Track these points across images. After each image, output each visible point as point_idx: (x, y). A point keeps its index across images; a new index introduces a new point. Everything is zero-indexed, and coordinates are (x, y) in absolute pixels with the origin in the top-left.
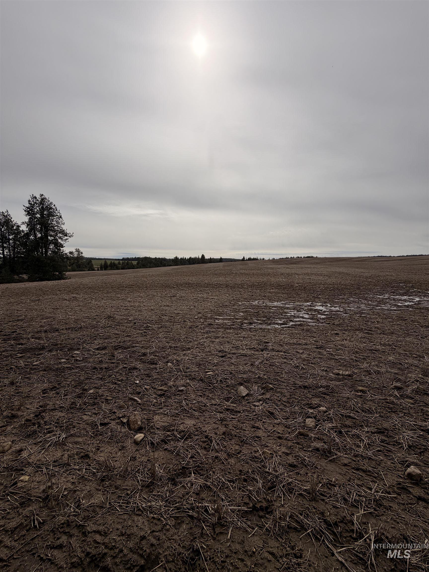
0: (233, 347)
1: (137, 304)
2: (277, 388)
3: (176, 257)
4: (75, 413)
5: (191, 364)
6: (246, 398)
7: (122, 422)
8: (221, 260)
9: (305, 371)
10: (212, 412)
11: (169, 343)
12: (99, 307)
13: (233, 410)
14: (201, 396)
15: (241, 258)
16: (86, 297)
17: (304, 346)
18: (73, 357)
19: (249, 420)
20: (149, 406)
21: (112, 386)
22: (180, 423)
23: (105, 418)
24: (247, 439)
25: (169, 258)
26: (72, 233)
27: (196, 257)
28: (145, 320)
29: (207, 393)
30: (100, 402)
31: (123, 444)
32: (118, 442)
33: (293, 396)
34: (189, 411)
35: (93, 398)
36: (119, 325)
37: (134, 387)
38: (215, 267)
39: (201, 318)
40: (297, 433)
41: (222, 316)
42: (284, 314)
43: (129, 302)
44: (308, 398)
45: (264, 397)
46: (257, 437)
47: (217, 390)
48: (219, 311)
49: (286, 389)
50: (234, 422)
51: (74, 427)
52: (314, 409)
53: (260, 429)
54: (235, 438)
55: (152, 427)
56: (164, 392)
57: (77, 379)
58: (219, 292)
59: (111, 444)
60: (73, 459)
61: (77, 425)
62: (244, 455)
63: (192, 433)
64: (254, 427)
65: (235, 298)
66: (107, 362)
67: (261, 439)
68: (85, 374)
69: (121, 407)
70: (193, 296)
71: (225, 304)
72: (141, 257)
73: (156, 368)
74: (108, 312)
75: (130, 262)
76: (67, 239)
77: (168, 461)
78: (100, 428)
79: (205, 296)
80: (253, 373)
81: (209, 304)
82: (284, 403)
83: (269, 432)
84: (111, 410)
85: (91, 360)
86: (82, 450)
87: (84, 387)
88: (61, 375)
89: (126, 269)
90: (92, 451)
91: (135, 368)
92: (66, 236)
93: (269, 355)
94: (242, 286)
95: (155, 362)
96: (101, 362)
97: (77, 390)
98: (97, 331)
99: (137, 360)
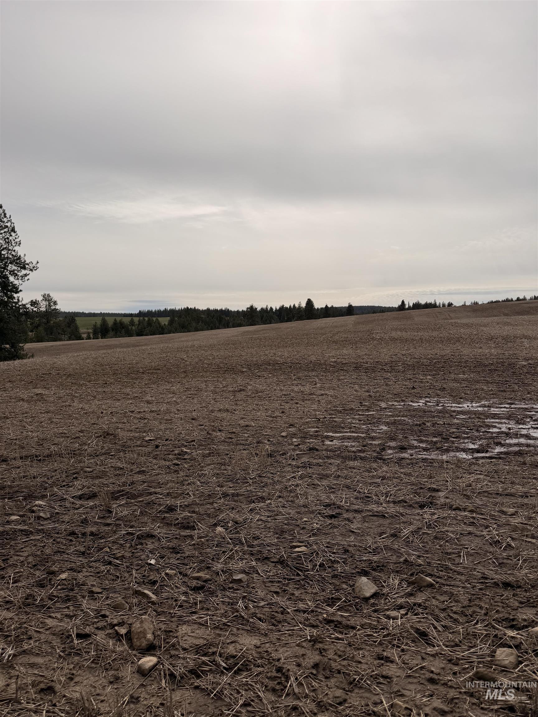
0: (357, 498)
1: (164, 407)
2: (444, 585)
3: (252, 307)
4: (33, 614)
5: (263, 530)
6: (372, 601)
7: (117, 633)
8: (350, 310)
9: (512, 553)
10: (295, 624)
11: (222, 487)
12: (86, 413)
13: (340, 623)
14: (277, 593)
15: (396, 304)
16: (61, 395)
17: (520, 500)
18: (33, 512)
19: (372, 645)
20: (171, 607)
21: (103, 568)
22: (228, 641)
23: (85, 625)
24: (362, 679)
25: (236, 310)
26: (35, 263)
27: (294, 305)
28: (179, 441)
29: (291, 588)
30: (79, 597)
31: (116, 673)
32: (107, 669)
33: (477, 602)
34: (248, 621)
35: (67, 588)
36: (124, 451)
37: (145, 570)
38: (336, 327)
39: (294, 435)
40: (471, 674)
41: (341, 432)
42: (483, 430)
43: (148, 402)
44: (511, 606)
45: (411, 600)
46: (383, 677)
47: (311, 582)
48: (335, 421)
49: (463, 587)
50: (340, 646)
51: (30, 638)
52: (519, 629)
53: (392, 662)
54: (338, 675)
55: (173, 645)
56: (202, 583)
57: (39, 553)
58: (339, 380)
59: (95, 672)
60: (26, 693)
61: (36, 635)
62: (350, 707)
63: (250, 661)
64: (380, 658)
65: (372, 394)
66: (97, 524)
67: (392, 681)
68: (54, 544)
69: (116, 608)
70: (281, 390)
71: (348, 407)
72: (177, 309)
73: (191, 537)
74: (104, 425)
75: (154, 319)
76: (26, 275)
77: (200, 709)
78: (76, 642)
79: (307, 388)
80: (396, 552)
81: (315, 406)
82: (455, 616)
83: (411, 670)
84: (98, 611)
85: (66, 518)
86: (43, 679)
87: (51, 567)
88: (8, 544)
89: (146, 335)
90: (60, 682)
91: (151, 536)
92: (24, 268)
93: (436, 516)
94: (392, 366)
95: (192, 524)
96: (85, 522)
97: (38, 573)
98: (80, 462)
99: (154, 520)
